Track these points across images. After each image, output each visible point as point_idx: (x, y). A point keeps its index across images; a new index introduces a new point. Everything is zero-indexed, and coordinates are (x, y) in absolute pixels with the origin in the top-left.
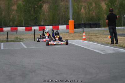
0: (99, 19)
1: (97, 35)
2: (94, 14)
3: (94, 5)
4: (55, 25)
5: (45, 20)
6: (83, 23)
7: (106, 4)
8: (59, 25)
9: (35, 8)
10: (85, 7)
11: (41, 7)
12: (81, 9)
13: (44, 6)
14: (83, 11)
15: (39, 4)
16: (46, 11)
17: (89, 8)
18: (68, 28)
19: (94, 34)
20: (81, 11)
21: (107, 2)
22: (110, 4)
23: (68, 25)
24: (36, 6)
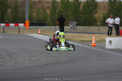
0: (45, 21)
1: (45, 31)
2: (42, 17)
3: (42, 11)
4: (16, 23)
5: (9, 20)
6: (34, 22)
7: (50, 11)
8: (19, 23)
9: (2, 11)
10: (36, 12)
11: (6, 10)
12: (33, 13)
13: (9, 10)
14: (34, 15)
15: (5, 9)
16: (9, 13)
17: (38, 13)
18: (25, 25)
19: (44, 31)
20: (33, 14)
21: (50, 10)
22: (52, 11)
23: (25, 23)
24: (3, 10)
